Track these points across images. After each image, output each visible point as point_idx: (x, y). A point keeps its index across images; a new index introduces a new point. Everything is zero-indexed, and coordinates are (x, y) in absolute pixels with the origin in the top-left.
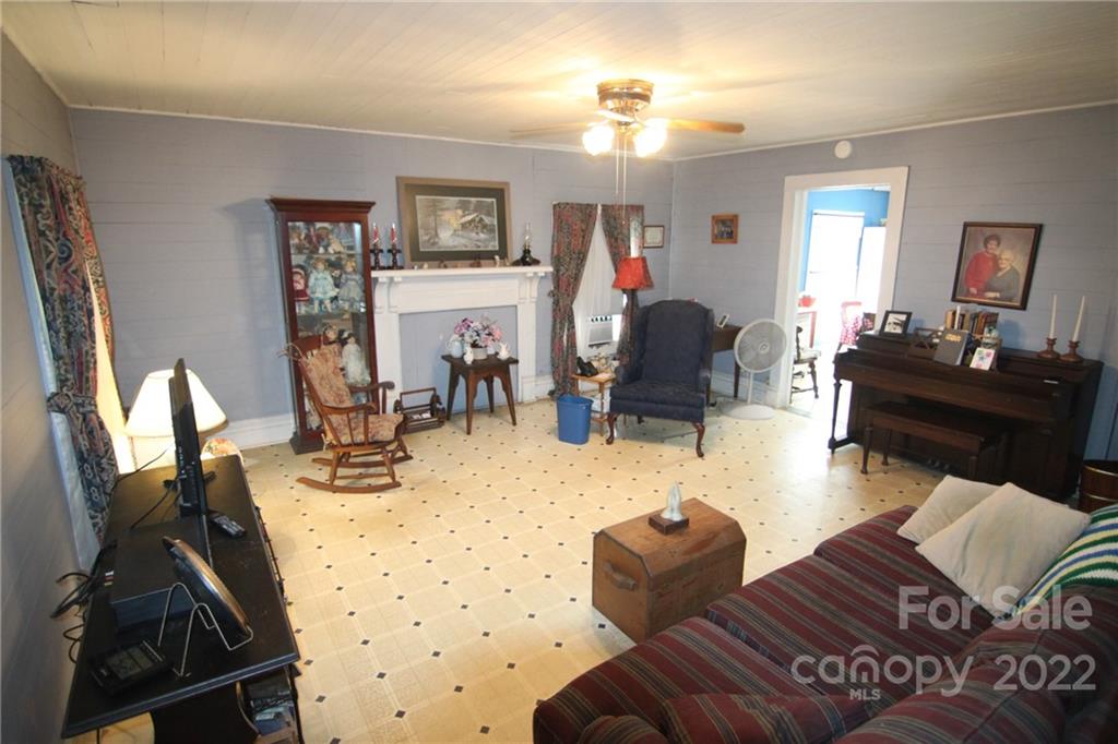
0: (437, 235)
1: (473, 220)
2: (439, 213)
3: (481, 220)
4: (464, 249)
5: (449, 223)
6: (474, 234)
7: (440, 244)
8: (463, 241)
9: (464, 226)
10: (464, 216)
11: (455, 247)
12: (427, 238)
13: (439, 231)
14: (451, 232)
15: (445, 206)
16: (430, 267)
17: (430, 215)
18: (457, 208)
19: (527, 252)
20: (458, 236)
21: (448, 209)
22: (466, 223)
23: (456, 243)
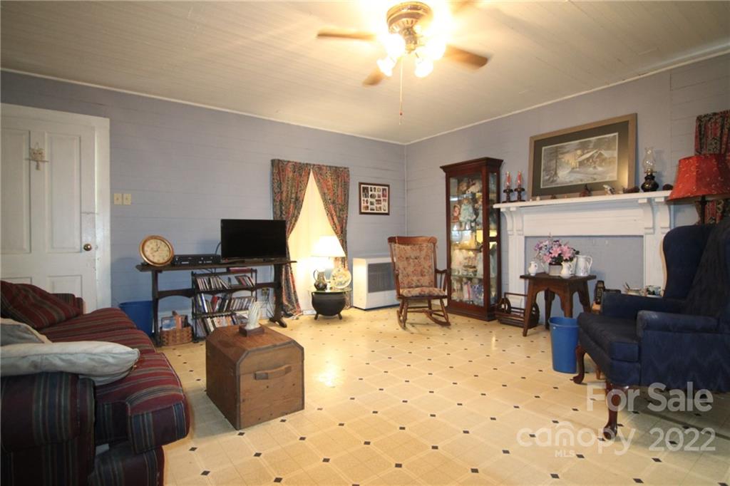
0: (556, 174)
1: (592, 157)
2: (560, 156)
3: (601, 154)
4: (580, 183)
5: (568, 163)
6: (591, 169)
7: (559, 180)
8: (579, 176)
9: (581, 164)
10: (584, 154)
11: (571, 182)
12: (547, 177)
13: (558, 172)
14: (570, 169)
15: (565, 150)
16: (541, 199)
17: (551, 160)
18: (576, 150)
19: (650, 178)
20: (575, 172)
21: (568, 152)
22: (584, 160)
23: (572, 179)
